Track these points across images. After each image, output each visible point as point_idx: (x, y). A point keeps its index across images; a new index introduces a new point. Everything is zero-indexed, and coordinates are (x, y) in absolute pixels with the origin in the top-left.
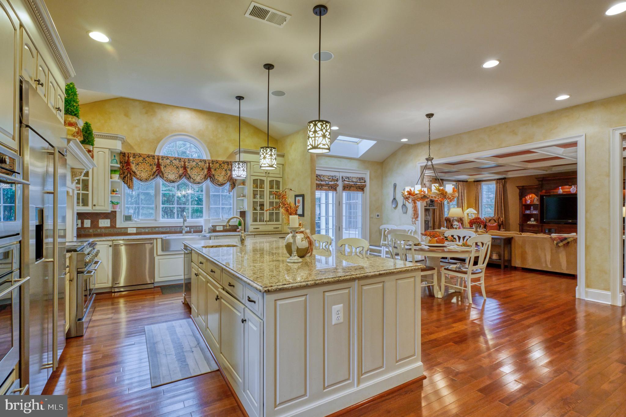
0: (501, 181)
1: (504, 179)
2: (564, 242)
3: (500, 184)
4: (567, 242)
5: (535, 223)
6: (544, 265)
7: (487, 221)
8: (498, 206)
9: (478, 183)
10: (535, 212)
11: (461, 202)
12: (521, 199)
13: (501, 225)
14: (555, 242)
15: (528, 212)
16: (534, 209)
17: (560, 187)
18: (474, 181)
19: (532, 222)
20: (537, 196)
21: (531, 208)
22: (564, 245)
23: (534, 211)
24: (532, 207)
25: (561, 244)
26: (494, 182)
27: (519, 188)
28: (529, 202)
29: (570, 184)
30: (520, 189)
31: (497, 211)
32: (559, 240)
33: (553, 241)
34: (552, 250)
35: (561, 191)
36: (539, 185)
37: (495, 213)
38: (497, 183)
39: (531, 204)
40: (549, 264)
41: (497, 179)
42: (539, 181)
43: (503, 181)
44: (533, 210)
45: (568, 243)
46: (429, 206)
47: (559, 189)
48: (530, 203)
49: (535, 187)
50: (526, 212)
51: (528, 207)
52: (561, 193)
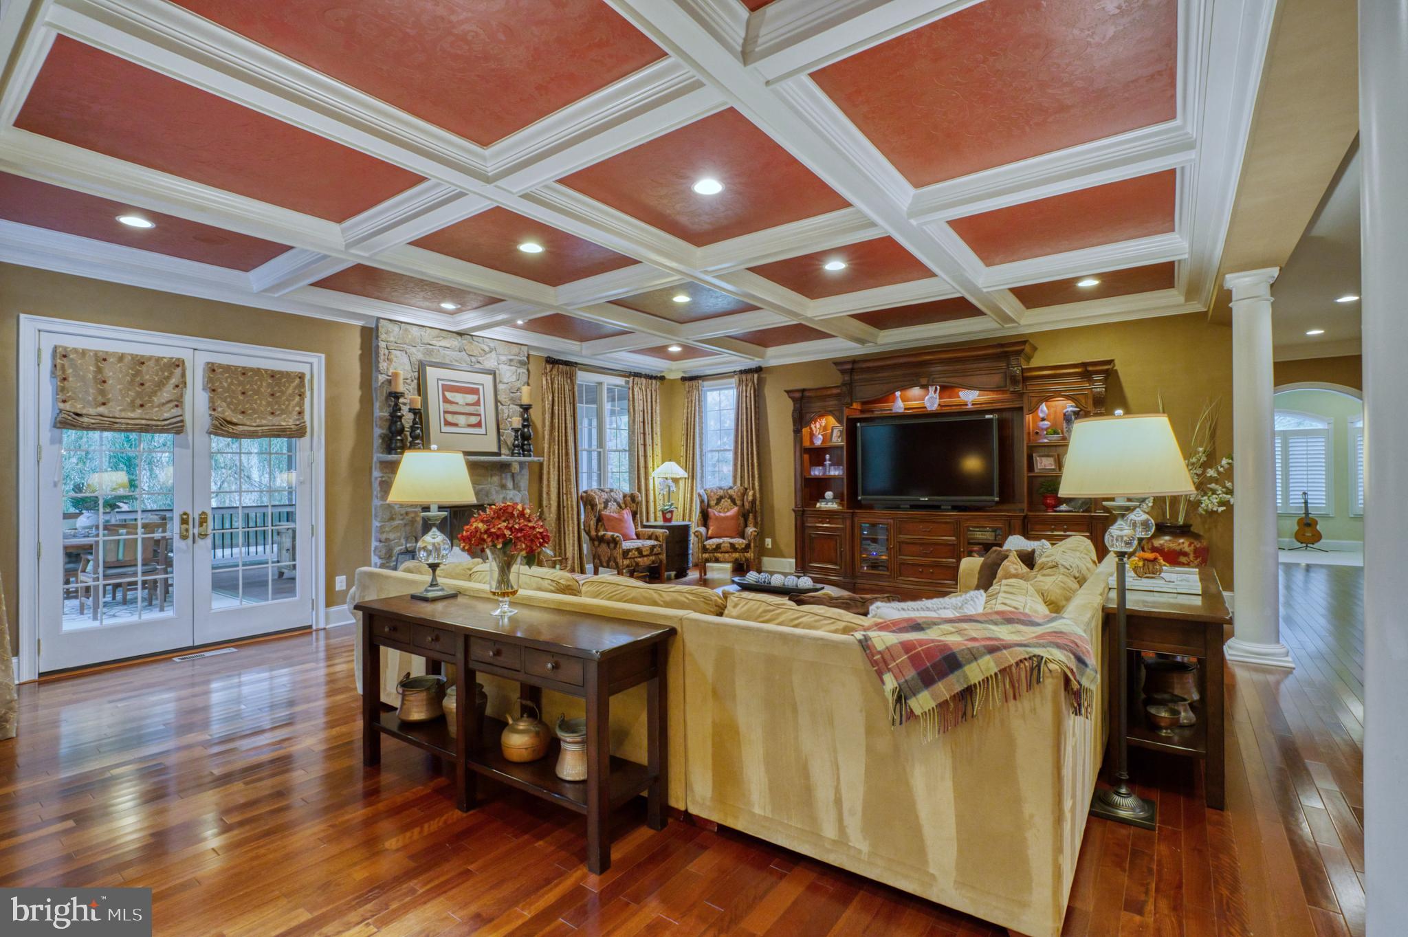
0: (749, 376)
1: (759, 370)
2: (946, 688)
3: (747, 386)
4: (958, 688)
5: (834, 506)
6: (830, 831)
7: (713, 503)
8: (742, 454)
9: (695, 383)
10: (835, 472)
11: (641, 442)
12: (797, 432)
13: (749, 512)
14: (890, 682)
15: (817, 472)
16: (835, 463)
17: (898, 394)
18: (684, 379)
19: (829, 503)
20: (839, 421)
21: (825, 460)
22: (943, 705)
23: (832, 468)
24: (828, 457)
25: (923, 702)
26: (734, 381)
27: (792, 395)
28: (818, 442)
29: (924, 381)
30: (793, 399)
31: (739, 470)
32: (911, 673)
33: (880, 674)
34: (870, 730)
35: (899, 406)
36: (844, 384)
37: (735, 477)
38: (739, 385)
39: (824, 446)
40: (854, 825)
41: (742, 372)
42: (843, 372)
43: (756, 376)
44: (830, 465)
45: (968, 693)
46: (513, 454)
47: (894, 400)
48: (823, 442)
49: (837, 391)
50: (812, 473)
51: (816, 455)
52: (902, 411)
